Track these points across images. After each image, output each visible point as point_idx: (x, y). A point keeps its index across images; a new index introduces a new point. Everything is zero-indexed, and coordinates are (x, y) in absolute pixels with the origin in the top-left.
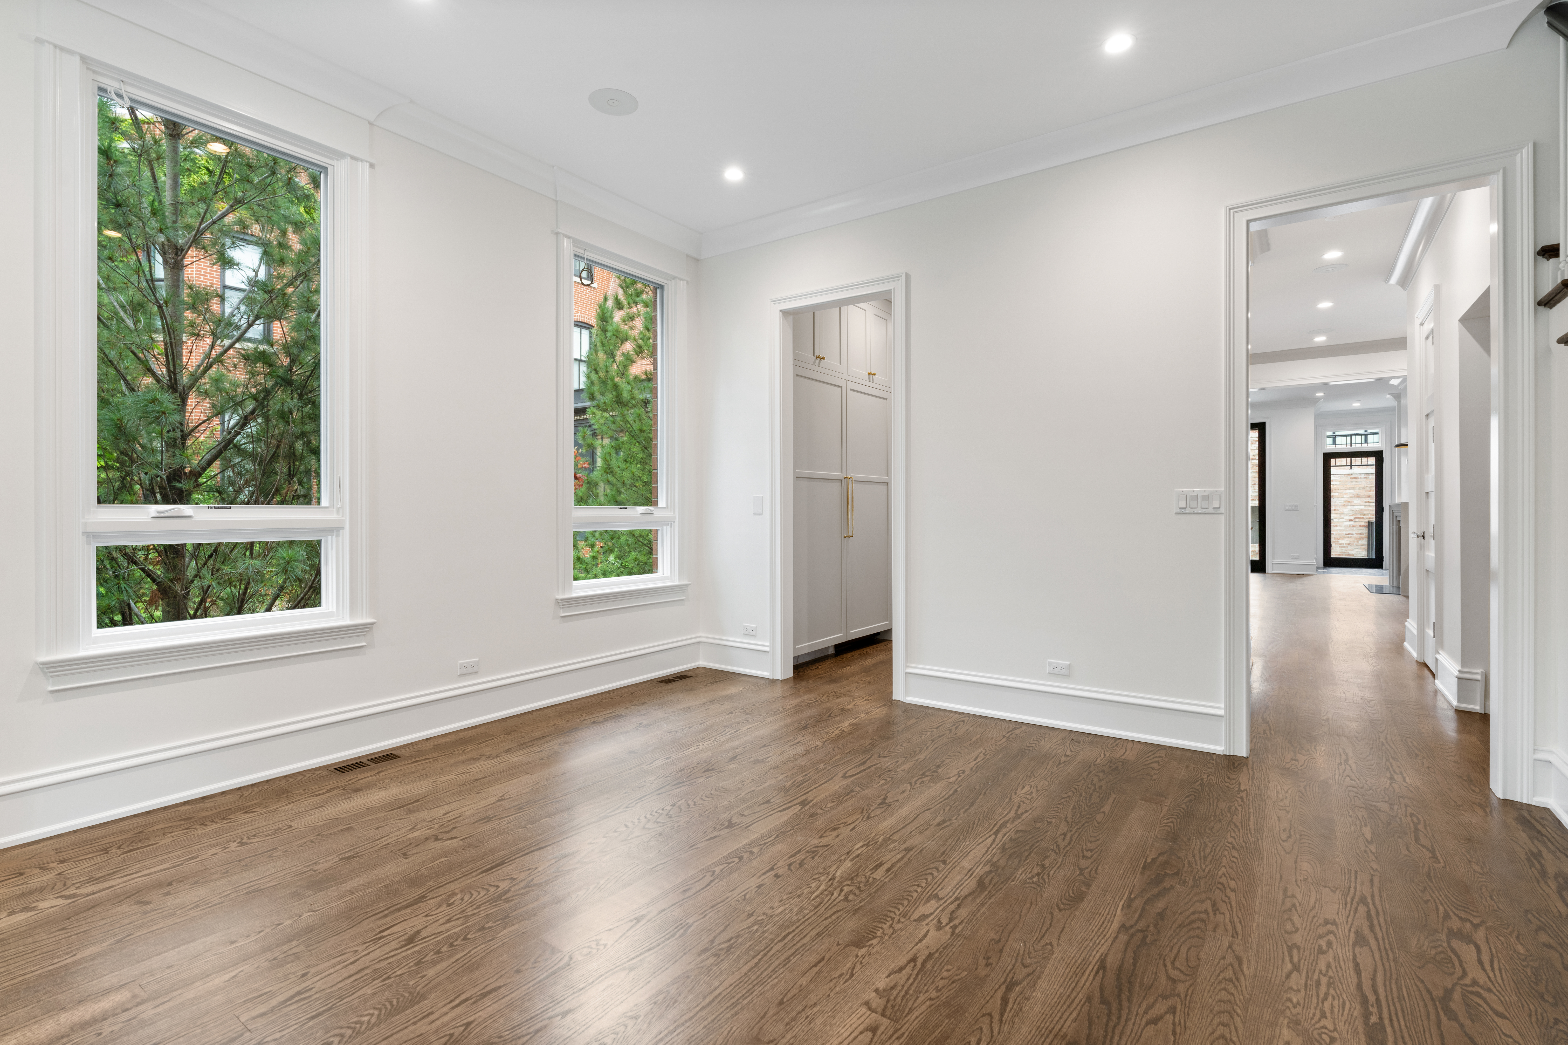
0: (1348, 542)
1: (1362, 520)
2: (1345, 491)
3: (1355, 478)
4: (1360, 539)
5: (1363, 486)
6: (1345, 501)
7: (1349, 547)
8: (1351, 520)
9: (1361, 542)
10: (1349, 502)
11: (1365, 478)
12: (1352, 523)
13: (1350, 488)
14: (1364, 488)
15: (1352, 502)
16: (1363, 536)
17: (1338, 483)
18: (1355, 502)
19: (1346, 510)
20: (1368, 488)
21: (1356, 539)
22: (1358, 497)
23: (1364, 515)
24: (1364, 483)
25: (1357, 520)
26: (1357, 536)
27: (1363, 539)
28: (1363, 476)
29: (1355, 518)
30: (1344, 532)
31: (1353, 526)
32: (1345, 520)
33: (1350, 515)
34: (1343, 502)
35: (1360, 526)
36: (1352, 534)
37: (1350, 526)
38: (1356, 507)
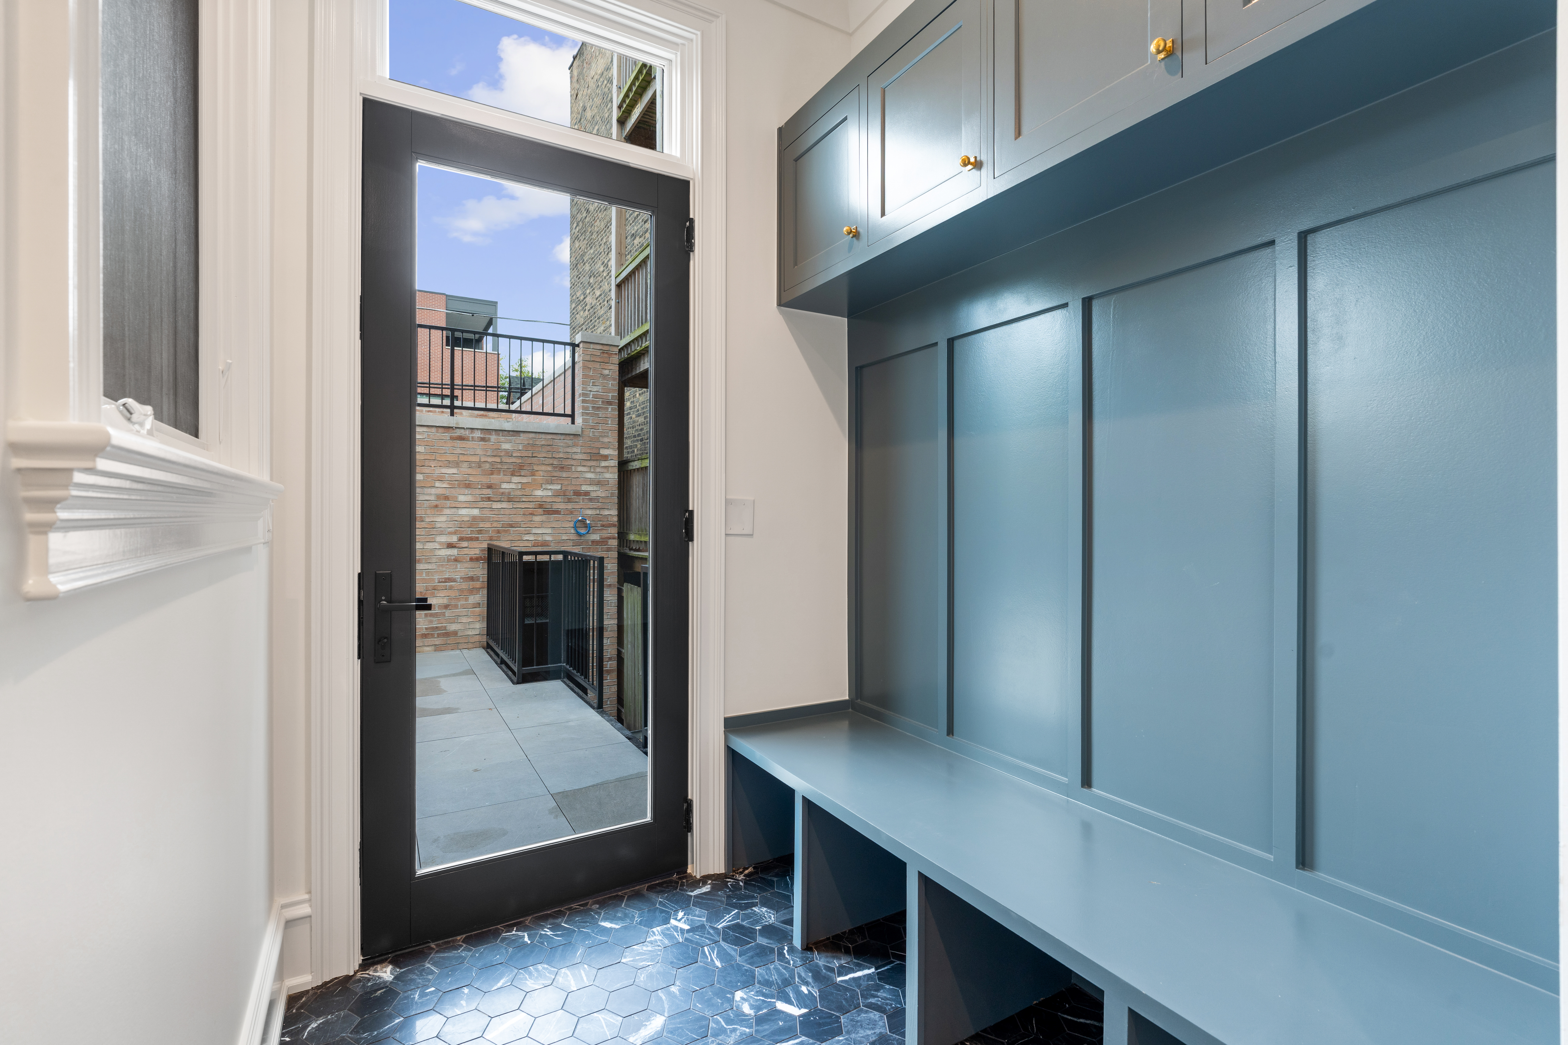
0: (445, 601)
1: (474, 544)
2: (439, 471)
3: (461, 438)
4: (472, 591)
5: (476, 459)
6: (439, 497)
7: (448, 613)
8: (450, 546)
10: (447, 498)
11: (483, 439)
12: (454, 552)
13: (449, 464)
14: (479, 464)
15: (455, 499)
16: (478, 584)
18: (461, 498)
19: (441, 520)
20: (487, 466)
21: (461, 590)
22: (468, 486)
23: (480, 532)
24: (479, 452)
25: (465, 544)
26: (465, 586)
27: (478, 589)
28: (478, 434)
29: (461, 539)
30: (436, 577)
31: (456, 560)
32: (436, 544)
33: (450, 533)
34: (433, 498)
35: (471, 559)
36: (454, 580)
37: (449, 560)
38: (463, 512)
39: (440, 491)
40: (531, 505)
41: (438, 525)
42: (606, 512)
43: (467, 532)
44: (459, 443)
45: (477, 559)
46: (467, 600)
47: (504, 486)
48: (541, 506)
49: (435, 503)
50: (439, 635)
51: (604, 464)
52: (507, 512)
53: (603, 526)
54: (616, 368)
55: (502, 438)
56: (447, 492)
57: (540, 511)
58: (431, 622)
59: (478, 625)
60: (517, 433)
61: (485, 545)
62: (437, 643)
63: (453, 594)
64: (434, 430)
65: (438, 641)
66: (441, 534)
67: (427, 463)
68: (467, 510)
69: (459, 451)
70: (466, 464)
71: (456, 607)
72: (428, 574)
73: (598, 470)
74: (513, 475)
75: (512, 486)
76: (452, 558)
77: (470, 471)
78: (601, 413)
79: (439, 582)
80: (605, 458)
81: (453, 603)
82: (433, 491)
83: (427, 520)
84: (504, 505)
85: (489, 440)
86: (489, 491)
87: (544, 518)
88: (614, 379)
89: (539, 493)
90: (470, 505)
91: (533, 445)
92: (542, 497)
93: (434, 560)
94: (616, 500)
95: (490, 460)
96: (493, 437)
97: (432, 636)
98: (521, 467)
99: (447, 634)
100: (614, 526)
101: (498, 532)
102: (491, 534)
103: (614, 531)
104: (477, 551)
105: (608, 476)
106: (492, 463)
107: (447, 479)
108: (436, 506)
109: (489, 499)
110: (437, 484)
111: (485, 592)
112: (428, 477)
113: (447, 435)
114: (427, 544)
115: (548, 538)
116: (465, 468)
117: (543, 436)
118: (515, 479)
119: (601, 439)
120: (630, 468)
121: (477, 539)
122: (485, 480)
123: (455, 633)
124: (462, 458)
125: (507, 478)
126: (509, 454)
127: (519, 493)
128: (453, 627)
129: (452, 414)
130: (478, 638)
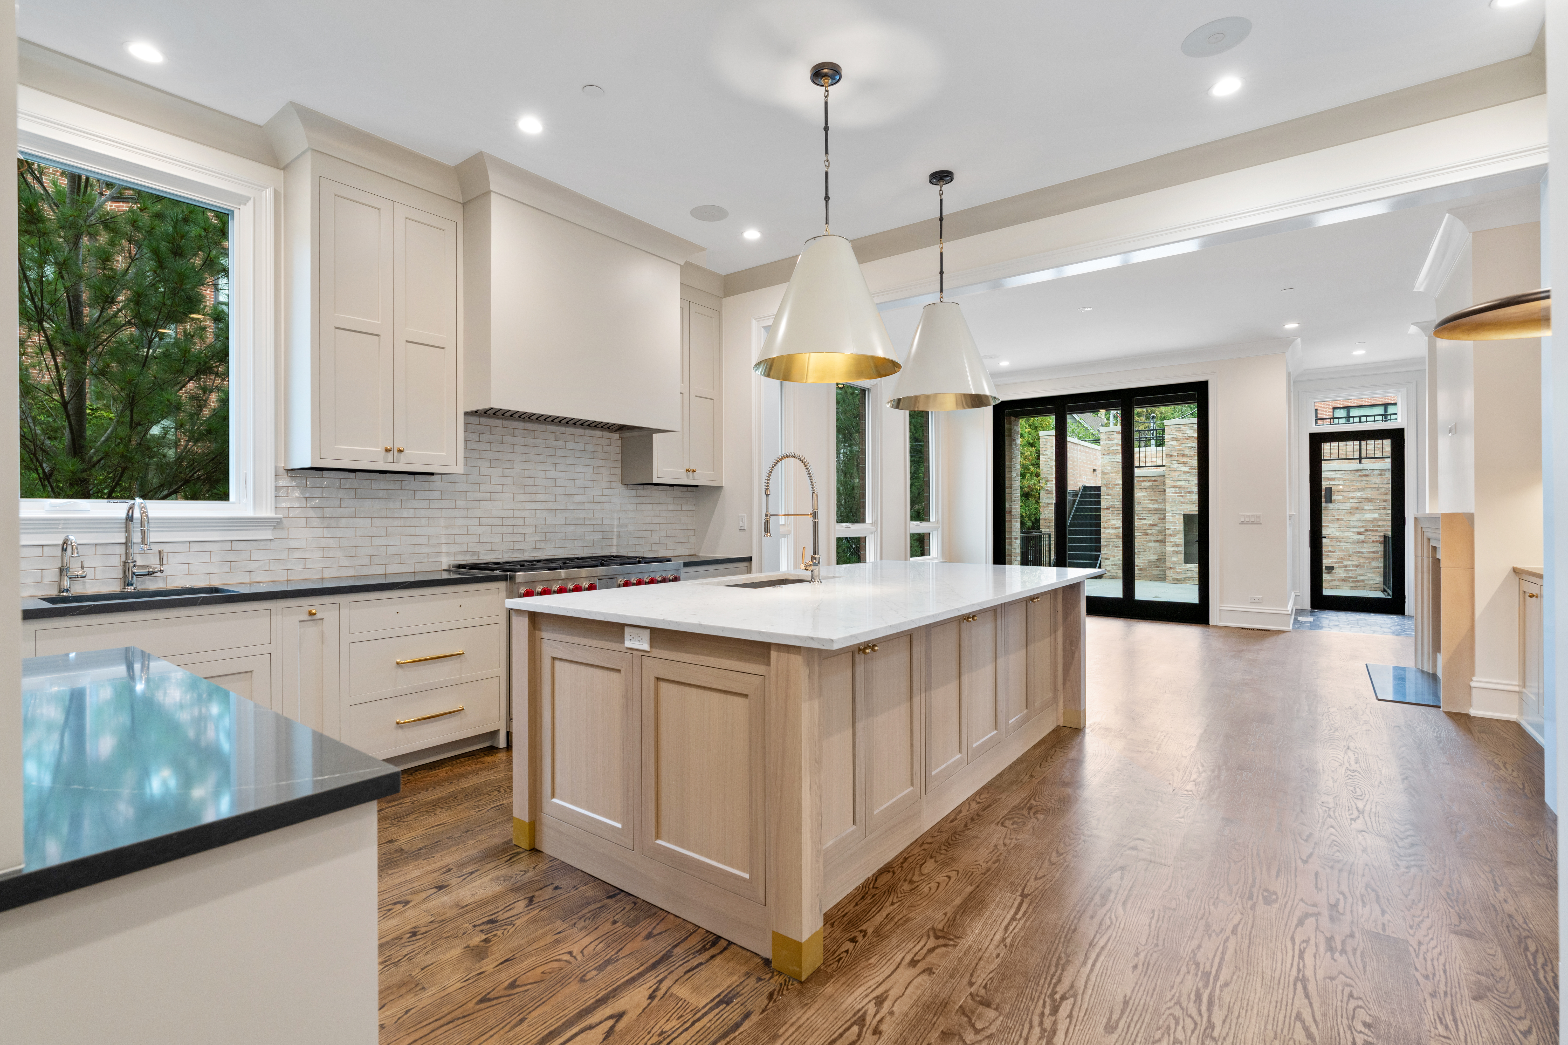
0: (1357, 563)
1: (1375, 533)
2: (1351, 494)
3: (1366, 475)
4: (1373, 559)
5: (1376, 486)
6: (1352, 508)
7: (1358, 570)
8: (1360, 534)
9: (1374, 564)
10: (1357, 508)
11: (1380, 475)
12: (1362, 537)
13: (1358, 490)
14: (1378, 489)
15: (1362, 508)
16: (1377, 556)
18: (1366, 508)
19: (1353, 520)
20: (1383, 490)
21: (1367, 559)
22: (1371, 501)
23: (1379, 526)
24: (1378, 482)
25: (1369, 533)
26: (1369, 556)
27: (1378, 558)
28: (1377, 472)
29: (1366, 530)
30: (1351, 550)
31: (1363, 542)
32: (1351, 532)
33: (1359, 527)
34: (1348, 508)
35: (1373, 541)
36: (1362, 553)
37: (1359, 542)
38: (1368, 515)
41: (1352, 522)
43: (1371, 527)
44: (1364, 478)
45: (1377, 542)
46: (1370, 563)
50: (1352, 581)
56: (1357, 505)
58: (1348, 574)
59: (1377, 578)
61: (1382, 534)
63: (1361, 560)
64: (1349, 472)
65: (1352, 584)
66: (1354, 527)
67: (1345, 490)
69: (1365, 482)
70: (1369, 489)
71: (1363, 567)
72: (1346, 548)
76: (1361, 540)
79: (1353, 553)
81: (1361, 565)
82: (1349, 504)
83: (1345, 520)
85: (1384, 475)
86: (1384, 504)
93: (1349, 541)
95: (1385, 486)
97: (1349, 581)
99: (1358, 581)
104: (1377, 537)
108: (1351, 512)
109: (1385, 508)
110: (1351, 501)
111: (1382, 560)
113: (1357, 474)
116: (1368, 492)
121: (1377, 530)
122: (1382, 497)
123: (1363, 581)
128: (1362, 578)
129: (1360, 462)
130: (1377, 586)
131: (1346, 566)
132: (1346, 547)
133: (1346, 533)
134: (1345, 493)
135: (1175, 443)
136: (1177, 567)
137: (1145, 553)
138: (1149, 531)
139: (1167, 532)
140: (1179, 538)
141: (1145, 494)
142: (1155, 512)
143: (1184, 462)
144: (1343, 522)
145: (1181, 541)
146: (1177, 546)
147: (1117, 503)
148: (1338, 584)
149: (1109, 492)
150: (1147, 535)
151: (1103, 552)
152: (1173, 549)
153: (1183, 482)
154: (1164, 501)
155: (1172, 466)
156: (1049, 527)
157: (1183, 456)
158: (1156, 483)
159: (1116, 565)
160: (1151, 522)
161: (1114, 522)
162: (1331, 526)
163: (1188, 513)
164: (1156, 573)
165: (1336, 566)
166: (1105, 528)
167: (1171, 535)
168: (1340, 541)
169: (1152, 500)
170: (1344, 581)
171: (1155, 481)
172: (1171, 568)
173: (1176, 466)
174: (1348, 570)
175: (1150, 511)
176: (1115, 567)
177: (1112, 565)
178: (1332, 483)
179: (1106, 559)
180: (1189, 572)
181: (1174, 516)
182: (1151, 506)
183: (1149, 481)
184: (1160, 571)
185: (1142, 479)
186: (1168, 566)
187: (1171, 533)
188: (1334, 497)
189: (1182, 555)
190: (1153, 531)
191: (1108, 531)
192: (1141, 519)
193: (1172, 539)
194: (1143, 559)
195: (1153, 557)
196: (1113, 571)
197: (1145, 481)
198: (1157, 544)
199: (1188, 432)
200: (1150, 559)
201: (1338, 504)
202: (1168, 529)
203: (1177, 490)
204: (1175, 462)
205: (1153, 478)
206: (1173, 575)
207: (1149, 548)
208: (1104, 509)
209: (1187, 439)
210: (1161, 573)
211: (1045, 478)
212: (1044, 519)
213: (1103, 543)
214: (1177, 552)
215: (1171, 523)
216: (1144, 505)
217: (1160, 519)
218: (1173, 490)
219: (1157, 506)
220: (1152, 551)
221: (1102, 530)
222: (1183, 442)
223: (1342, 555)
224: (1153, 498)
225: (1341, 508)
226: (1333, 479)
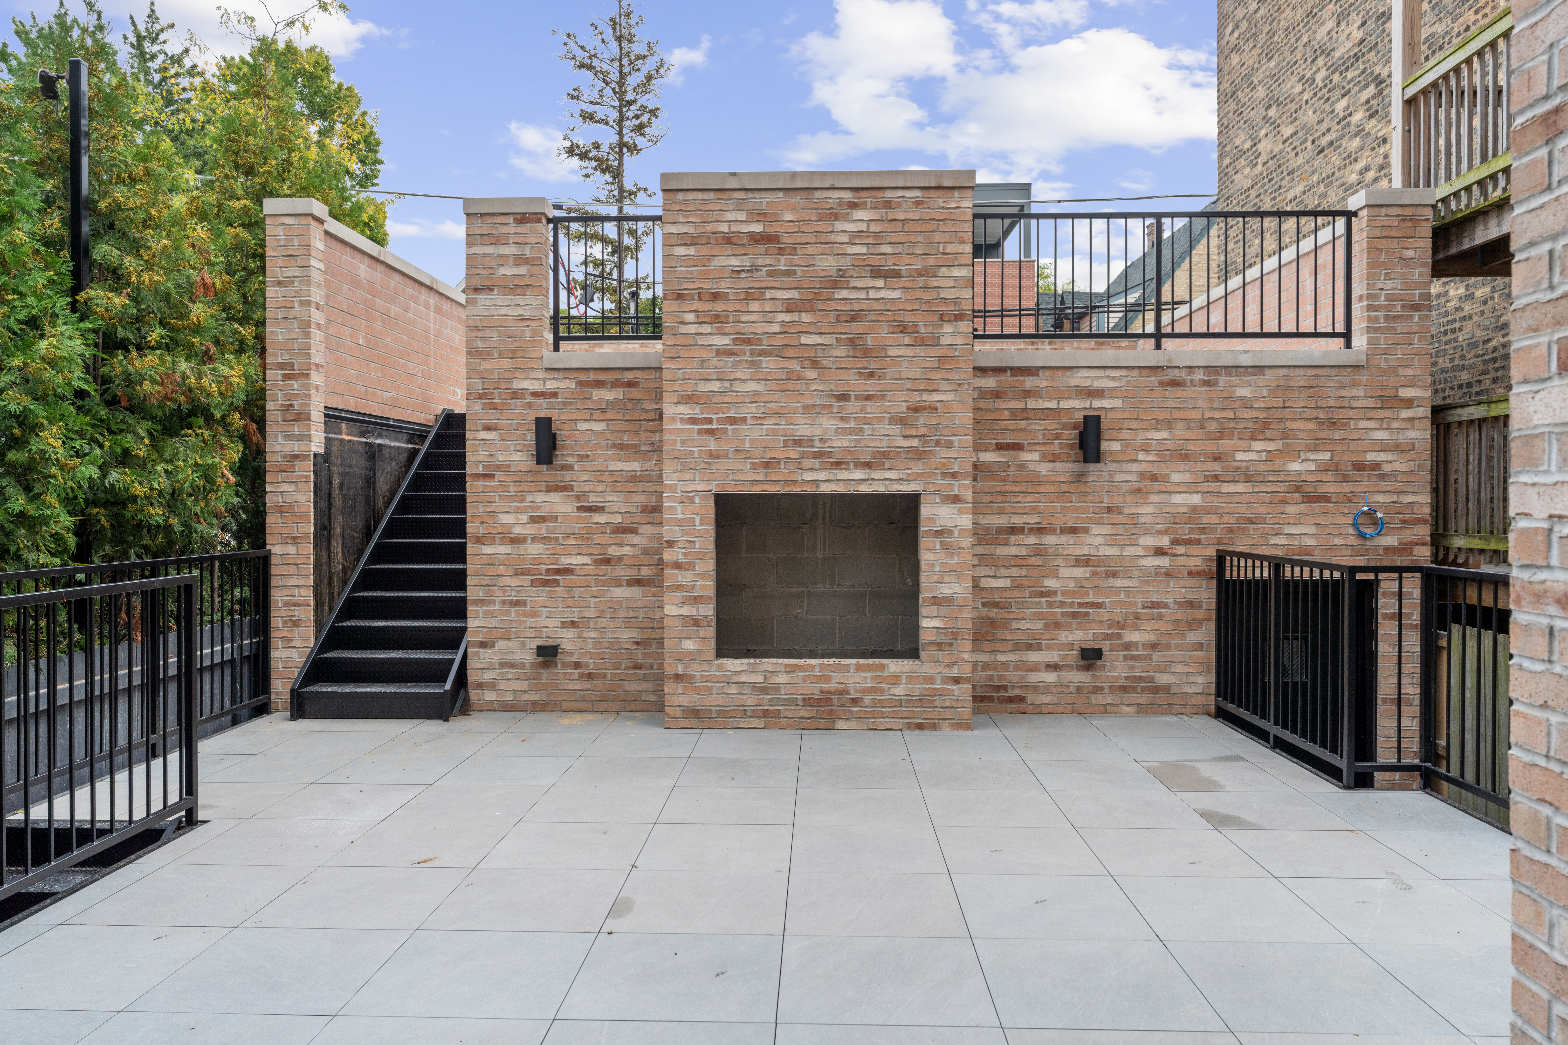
0: (1152, 638)
1: (1195, 550)
2: (1143, 436)
3: (1175, 383)
4: (1192, 624)
5: (1195, 415)
6: (1142, 476)
7: (1156, 656)
8: (1160, 552)
9: (1194, 636)
10: (1154, 477)
11: (1207, 383)
12: (1165, 561)
13: (1159, 424)
14: (1202, 424)
15: (1166, 479)
16: (1200, 614)
17: (1118, 403)
18: (1175, 477)
19: (1146, 511)
20: (1213, 425)
21: (1176, 622)
22: (1185, 458)
23: (1202, 530)
24: (1201, 403)
25: (1181, 549)
26: (1180, 614)
27: (1200, 622)
29: (1175, 542)
30: (1140, 600)
31: (1168, 574)
32: (1140, 549)
33: (1159, 532)
34: (1134, 477)
35: (1190, 574)
36: (1164, 606)
37: (1157, 574)
38: (1178, 499)
39: (1144, 467)
40: (1282, 488)
41: (1142, 520)
42: (1410, 499)
43: (1184, 531)
44: (1171, 391)
45: (1199, 574)
46: (1183, 637)
47: (1240, 456)
48: (1297, 489)
49: (1137, 485)
50: (1144, 690)
51: (1405, 414)
52: (1245, 498)
53: (1404, 522)
54: (1428, 244)
55: (1236, 380)
56: (1154, 469)
57: (1297, 496)
58: (1132, 668)
59: (1200, 679)
60: (1258, 369)
61: (1211, 552)
62: (1141, 701)
63: (1164, 626)
64: (1135, 373)
65: (1142, 699)
66: (1147, 532)
67: (1126, 425)
68: (1184, 496)
69: (1171, 403)
70: (1181, 424)
71: (1168, 647)
72: (1128, 594)
73: (1395, 425)
74: (1253, 438)
75: (1253, 456)
76: (1163, 571)
77: (1188, 434)
78: (1400, 327)
79: (1144, 608)
80: (1409, 403)
81: (1164, 641)
82: (1135, 467)
83: (1127, 511)
84: (1240, 488)
85: (1216, 383)
86: (1216, 466)
87: (1303, 508)
88: (1423, 265)
89: (1295, 466)
90: (1189, 488)
91: (1286, 388)
92: (1300, 473)
93: (1136, 573)
94: (1427, 476)
95: (1218, 415)
96: (1222, 379)
98: (1266, 425)
99: (1155, 689)
100: (1424, 522)
101: (1231, 531)
102: (1219, 533)
103: (1424, 531)
104: (1199, 562)
105: (1412, 434)
106: (1221, 421)
107: (1154, 447)
108: (1139, 490)
109: (1216, 478)
110: (1141, 456)
111: (1213, 625)
112: (1127, 446)
113: (1156, 380)
114: (1127, 548)
115: (1310, 542)
116: (1180, 431)
117: (1301, 372)
118: (1257, 445)
119: (1401, 372)
120: (1450, 419)
121: (1198, 542)
122: (1210, 447)
123: (1166, 688)
124: (1177, 414)
125: (1243, 444)
126: (1246, 404)
127: (1262, 467)
128: (1164, 679)
129: (1158, 346)
130: (1200, 699)
131: (1127, 646)
132: (1128, 591)
133: (1130, 551)
134: (1125, 435)
135: (692, 251)
136: (697, 671)
137: (603, 622)
138: (613, 551)
139: (668, 555)
140: (703, 575)
141: (600, 427)
142: (630, 487)
143: (717, 319)
144: (1121, 519)
145: (708, 586)
146: (697, 600)
147: (516, 457)
148: (1109, 699)
149: (492, 417)
150: (607, 561)
151: (473, 623)
152: (685, 611)
153: (715, 386)
154: (657, 449)
155: (683, 329)
156: (295, 540)
157: (716, 296)
158: (634, 393)
159: (512, 666)
160: (618, 519)
161: (506, 519)
162: (1096, 530)
163: (730, 489)
164: (634, 686)
165: (1105, 645)
166: (479, 540)
167: (678, 566)
168: (1114, 575)
169: (622, 447)
170: (1123, 689)
171: (631, 384)
172: (678, 677)
173: (693, 329)
174: (1133, 658)
175: (616, 481)
176: (510, 672)
177: (502, 665)
178: (1096, 404)
179: (483, 645)
180: (733, 689)
181: (687, 499)
182: (618, 466)
183: (615, 384)
184: (645, 678)
185: (592, 376)
186: (669, 670)
187: (680, 558)
188: (1104, 446)
189: (710, 632)
190: (626, 550)
191: (488, 550)
192: (590, 509)
193: (683, 578)
194: (596, 644)
195: (626, 635)
196: (503, 685)
197: (600, 384)
198: (635, 592)
199: (730, 216)
200: (615, 643)
201: (1111, 466)
202: (671, 544)
203: (696, 411)
204: (691, 317)
205: (628, 376)
206: (683, 700)
207: (615, 607)
208: (477, 476)
209: (728, 240)
210: (648, 686)
211: (281, 366)
212: (280, 509)
213: (473, 592)
214: (696, 622)
215: (680, 522)
216: (598, 464)
217: (646, 510)
218: (684, 410)
219: (635, 466)
220: (621, 614)
221: (471, 549)
222: (717, 250)
223: (1118, 614)
224: (626, 439)
225: (1119, 477)
226: (1099, 393)
